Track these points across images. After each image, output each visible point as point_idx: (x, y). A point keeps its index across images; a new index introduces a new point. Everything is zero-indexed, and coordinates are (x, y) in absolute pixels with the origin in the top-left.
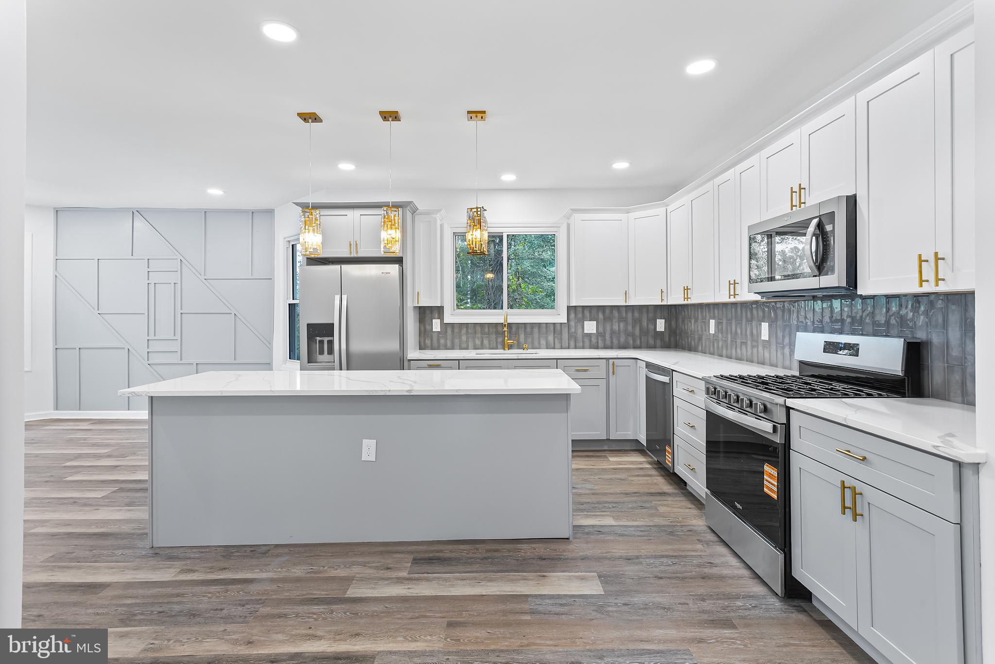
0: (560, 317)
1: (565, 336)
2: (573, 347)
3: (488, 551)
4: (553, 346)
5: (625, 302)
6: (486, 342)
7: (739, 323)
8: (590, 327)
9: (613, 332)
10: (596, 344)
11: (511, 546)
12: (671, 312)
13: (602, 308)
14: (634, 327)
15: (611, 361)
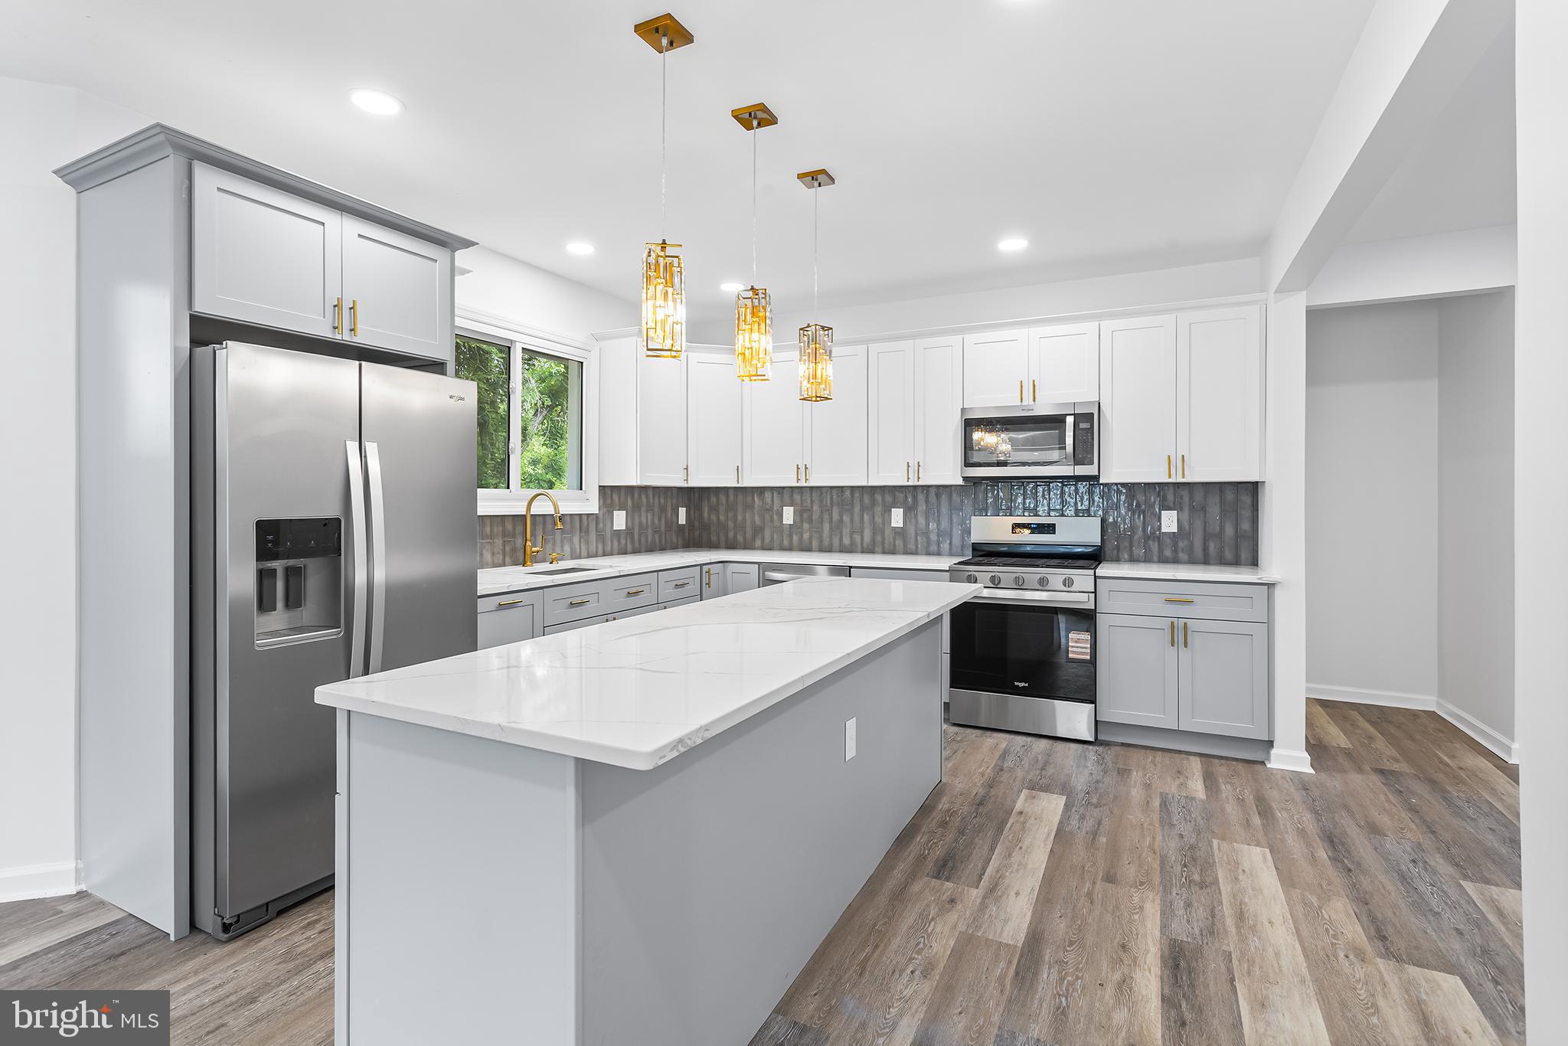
0: (589, 503)
1: (593, 534)
4: (578, 552)
7: (848, 510)
9: (641, 527)
10: (625, 547)
12: (694, 497)
14: (660, 519)
15: (705, 568)
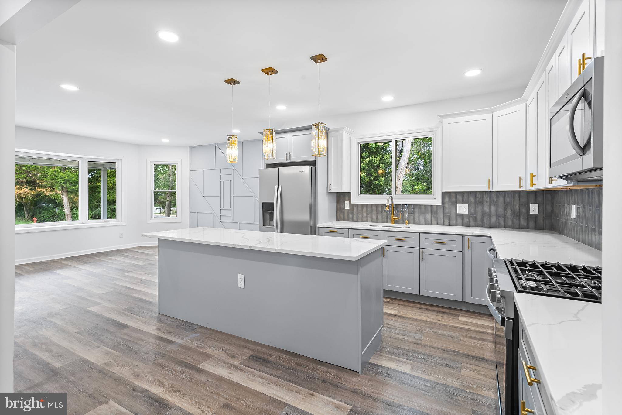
0: (436, 200)
1: (441, 215)
2: (447, 224)
3: (297, 364)
4: (430, 222)
5: (488, 189)
6: (379, 217)
8: (463, 209)
9: (484, 213)
10: (468, 223)
11: (312, 365)
13: (474, 193)
14: (505, 209)
15: (467, 237)
